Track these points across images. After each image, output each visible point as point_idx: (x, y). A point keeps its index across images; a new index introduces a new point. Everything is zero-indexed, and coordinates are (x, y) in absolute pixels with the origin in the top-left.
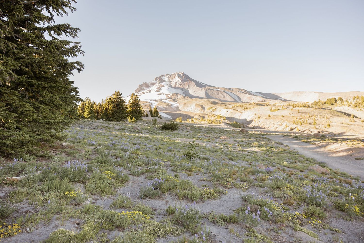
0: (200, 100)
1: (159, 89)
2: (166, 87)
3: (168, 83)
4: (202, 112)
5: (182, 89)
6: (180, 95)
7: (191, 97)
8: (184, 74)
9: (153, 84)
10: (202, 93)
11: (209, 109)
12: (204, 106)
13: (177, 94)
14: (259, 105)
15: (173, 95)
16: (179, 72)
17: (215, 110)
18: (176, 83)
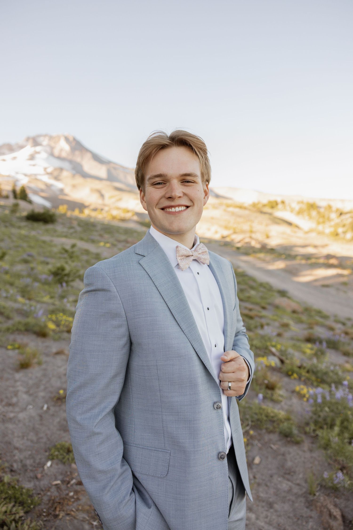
0: (97, 182)
1: (32, 157)
2: (44, 155)
3: (48, 149)
4: (100, 201)
5: (71, 162)
6: (67, 171)
7: (85, 176)
8: (74, 139)
9: (21, 147)
10: (102, 172)
11: (111, 197)
12: (104, 192)
13: (61, 169)
15: (55, 169)
16: (66, 134)
17: (120, 200)
18: (61, 150)
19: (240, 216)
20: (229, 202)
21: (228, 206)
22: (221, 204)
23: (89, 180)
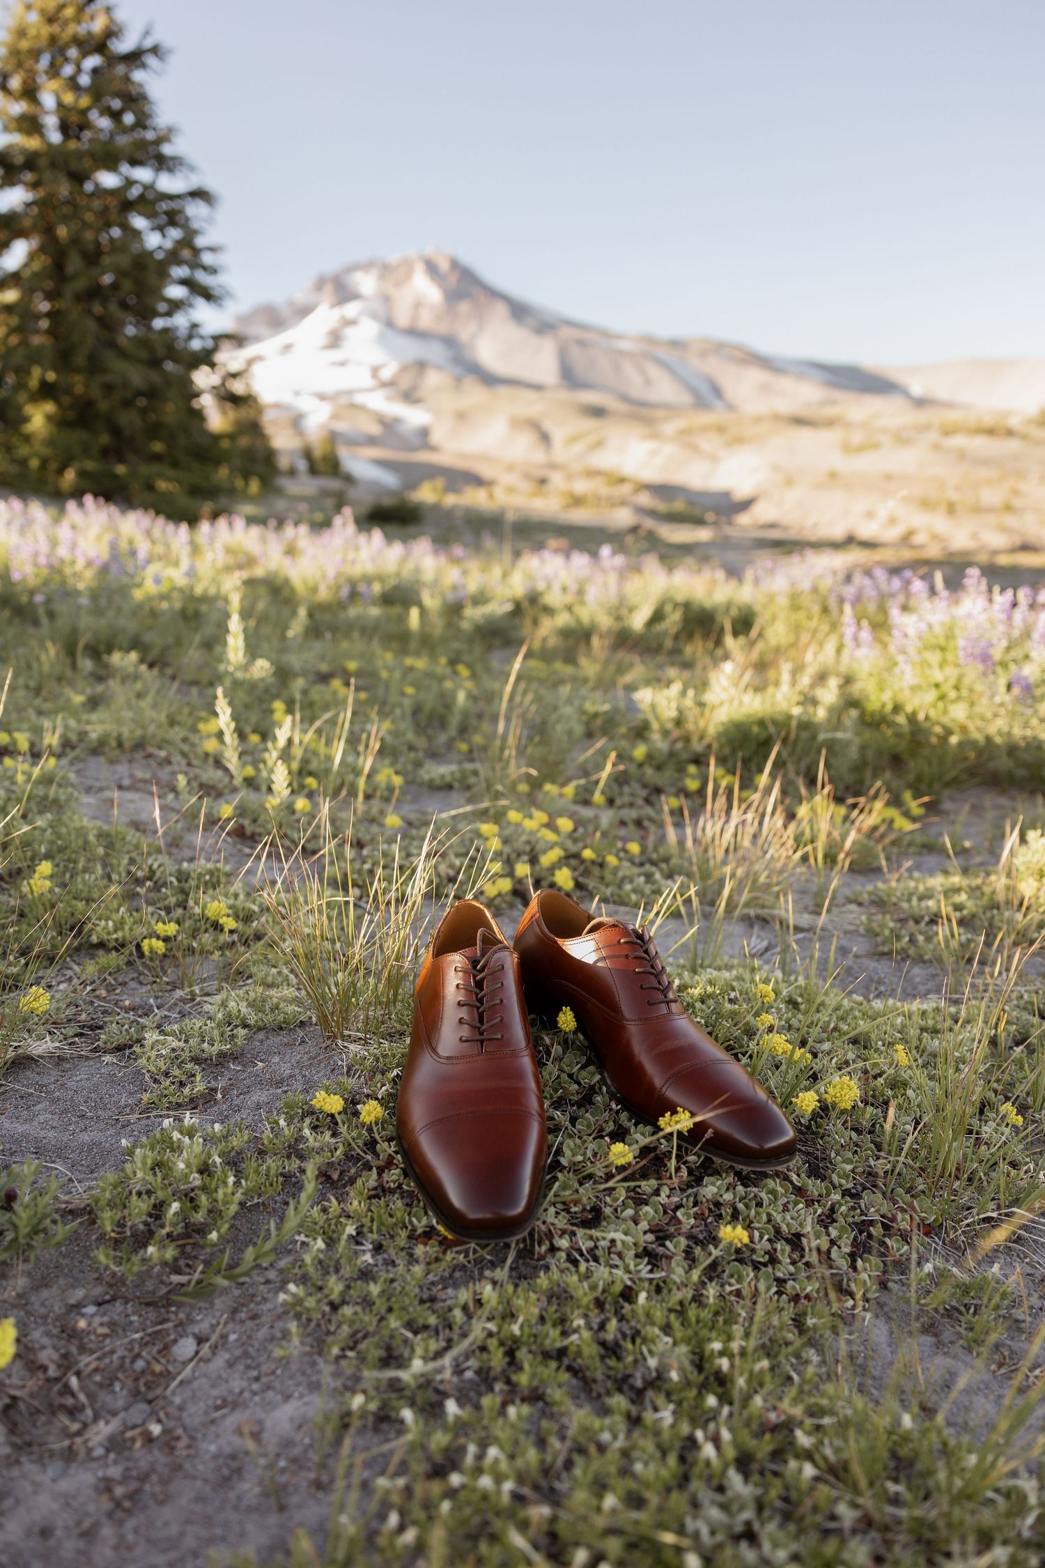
1: (335, 340)
2: (369, 328)
3: (379, 307)
4: (539, 456)
5: (446, 340)
8: (455, 264)
9: (304, 311)
10: (540, 360)
11: (573, 439)
12: (548, 426)
13: (421, 366)
14: (799, 421)
15: (404, 369)
16: (429, 251)
17: (599, 444)
18: (418, 305)
19: (985, 462)
20: (952, 416)
21: (948, 432)
22: (924, 428)
23: (504, 391)
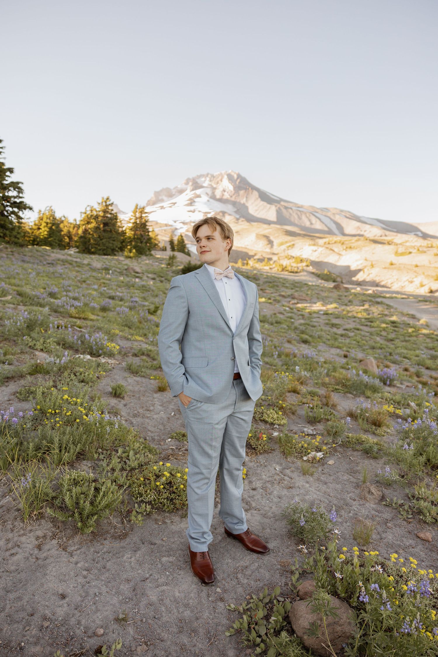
0: (265, 226)
1: (191, 202)
3: (209, 191)
4: (268, 250)
5: (234, 204)
6: (230, 215)
7: (251, 219)
10: (271, 213)
11: (282, 244)
12: (272, 238)
14: (375, 242)
16: (230, 171)
17: (292, 246)
18: (224, 191)
23: (255, 224)
